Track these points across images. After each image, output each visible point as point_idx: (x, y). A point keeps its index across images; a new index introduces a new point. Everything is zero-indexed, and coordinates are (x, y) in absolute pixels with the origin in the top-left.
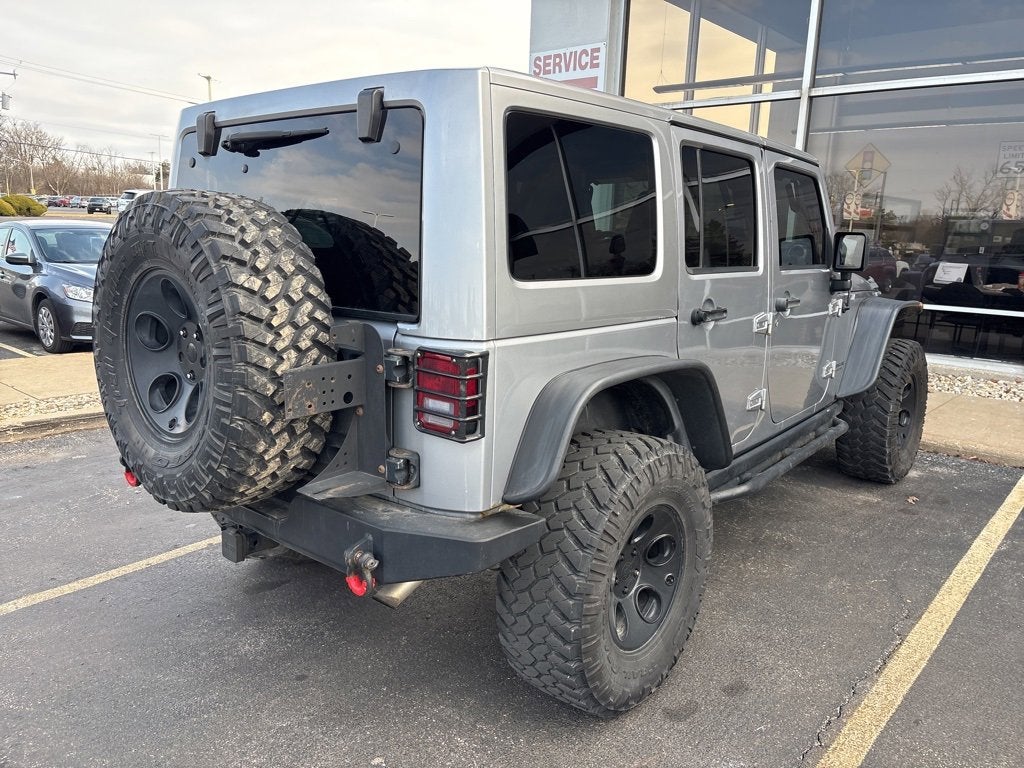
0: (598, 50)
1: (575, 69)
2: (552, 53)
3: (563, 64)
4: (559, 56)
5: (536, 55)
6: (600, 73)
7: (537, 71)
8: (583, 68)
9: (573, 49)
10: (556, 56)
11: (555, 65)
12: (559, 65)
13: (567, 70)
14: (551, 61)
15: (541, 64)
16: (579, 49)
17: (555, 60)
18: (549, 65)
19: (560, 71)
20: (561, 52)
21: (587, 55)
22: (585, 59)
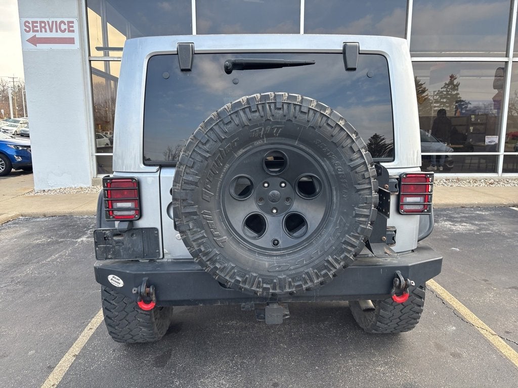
0: (72, 22)
1: (57, 31)
2: (39, 20)
3: (47, 27)
4: (44, 22)
5: (24, 20)
6: (76, 35)
7: (28, 29)
8: (63, 31)
9: (55, 20)
10: (41, 22)
11: (41, 27)
12: (44, 27)
13: (51, 31)
14: (38, 25)
15: (30, 25)
16: (59, 20)
17: (40, 25)
18: (37, 27)
19: (46, 31)
20: (45, 20)
21: (65, 24)
22: (63, 27)
